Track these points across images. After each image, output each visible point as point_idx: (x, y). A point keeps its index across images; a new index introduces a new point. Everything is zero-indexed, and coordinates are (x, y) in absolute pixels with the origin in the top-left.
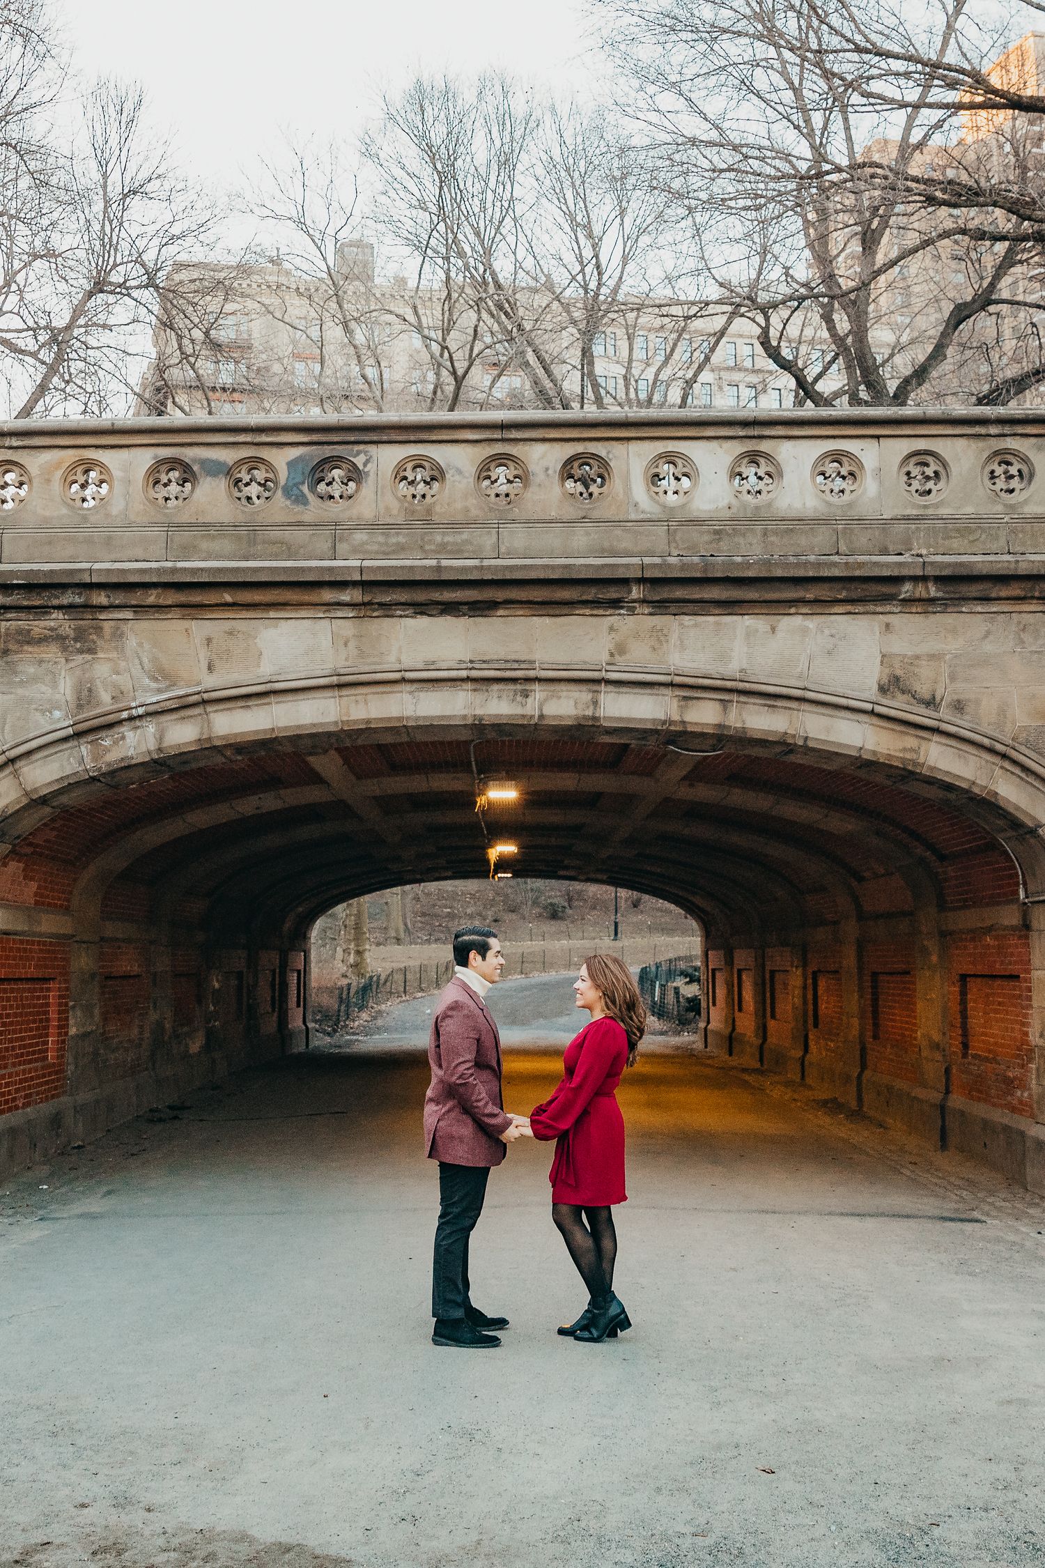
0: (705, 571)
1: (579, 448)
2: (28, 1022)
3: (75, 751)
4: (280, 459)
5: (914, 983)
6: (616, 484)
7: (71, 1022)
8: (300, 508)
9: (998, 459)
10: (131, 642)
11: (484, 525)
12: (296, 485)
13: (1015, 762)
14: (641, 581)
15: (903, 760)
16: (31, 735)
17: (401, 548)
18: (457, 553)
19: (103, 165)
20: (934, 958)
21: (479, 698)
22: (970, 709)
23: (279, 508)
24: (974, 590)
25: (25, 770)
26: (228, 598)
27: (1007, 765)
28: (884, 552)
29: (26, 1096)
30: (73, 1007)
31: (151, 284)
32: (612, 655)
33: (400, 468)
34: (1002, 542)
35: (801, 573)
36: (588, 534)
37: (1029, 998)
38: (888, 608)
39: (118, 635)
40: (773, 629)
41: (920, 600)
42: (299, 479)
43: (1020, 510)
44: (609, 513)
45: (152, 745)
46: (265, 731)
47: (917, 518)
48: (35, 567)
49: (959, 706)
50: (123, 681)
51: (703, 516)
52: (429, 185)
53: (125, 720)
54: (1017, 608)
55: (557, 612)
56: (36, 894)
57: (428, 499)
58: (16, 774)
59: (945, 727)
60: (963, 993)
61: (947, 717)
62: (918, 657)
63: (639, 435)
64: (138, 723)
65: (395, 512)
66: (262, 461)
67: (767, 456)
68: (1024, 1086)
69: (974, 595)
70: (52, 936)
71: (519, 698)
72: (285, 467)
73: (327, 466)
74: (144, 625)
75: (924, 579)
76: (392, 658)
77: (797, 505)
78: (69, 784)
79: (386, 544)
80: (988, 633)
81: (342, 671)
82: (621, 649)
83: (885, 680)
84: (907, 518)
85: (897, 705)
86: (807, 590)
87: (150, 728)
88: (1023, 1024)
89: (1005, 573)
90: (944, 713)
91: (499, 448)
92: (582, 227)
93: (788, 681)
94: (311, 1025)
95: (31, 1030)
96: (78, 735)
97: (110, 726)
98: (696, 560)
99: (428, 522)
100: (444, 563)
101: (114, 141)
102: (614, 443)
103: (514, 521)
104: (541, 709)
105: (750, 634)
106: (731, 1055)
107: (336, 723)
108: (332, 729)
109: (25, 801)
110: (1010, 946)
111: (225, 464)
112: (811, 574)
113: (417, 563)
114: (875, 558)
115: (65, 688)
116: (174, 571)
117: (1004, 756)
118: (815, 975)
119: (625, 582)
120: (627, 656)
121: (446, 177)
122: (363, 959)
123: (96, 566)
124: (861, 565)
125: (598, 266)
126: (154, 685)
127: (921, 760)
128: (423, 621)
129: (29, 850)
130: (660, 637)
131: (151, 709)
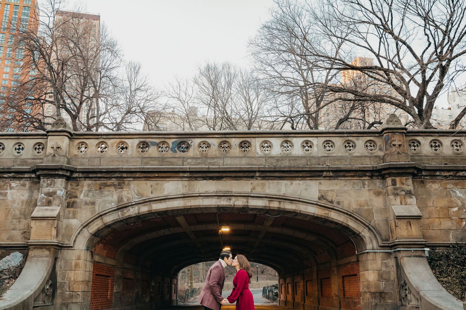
0: (275, 169)
1: (244, 139)
2: (103, 287)
3: (117, 214)
4: (170, 142)
5: (331, 280)
6: (253, 148)
7: (114, 288)
8: (175, 154)
9: (347, 142)
10: (132, 186)
11: (220, 158)
12: (174, 148)
13: (353, 217)
14: (259, 171)
15: (325, 216)
16: (106, 209)
17: (199, 164)
18: (213, 164)
19: (130, 82)
20: (336, 272)
21: (218, 200)
22: (341, 204)
23: (170, 154)
24: (341, 174)
25: (104, 218)
26: (157, 175)
27: (351, 218)
28: (319, 164)
29: (102, 307)
30: (115, 285)
31: (142, 112)
32: (252, 190)
33: (200, 144)
34: (348, 162)
35: (298, 169)
36: (246, 160)
37: (360, 280)
38: (320, 179)
39: (129, 184)
40: (292, 184)
41: (328, 176)
42: (175, 146)
43: (353, 155)
44: (251, 155)
45: (137, 212)
46: (165, 208)
47: (327, 156)
48: (109, 167)
49: (338, 203)
50: (130, 196)
51: (274, 156)
52: (210, 90)
53: (130, 205)
54: (352, 179)
55: (238, 179)
56: (106, 254)
57: (206, 152)
58: (102, 219)
59: (335, 208)
60: (343, 281)
61: (335, 206)
62: (328, 191)
63: (258, 136)
64: (133, 206)
65: (198, 155)
66: (166, 142)
67: (290, 142)
68: (359, 303)
69: (341, 175)
70: (110, 265)
71: (228, 201)
72: (171, 144)
73: (182, 143)
74: (135, 182)
75: (329, 171)
76: (197, 191)
77: (297, 153)
78: (116, 222)
79: (196, 162)
80: (345, 185)
81: (185, 194)
82: (254, 188)
83: (320, 196)
84: (325, 157)
85: (323, 203)
86: (300, 174)
87: (136, 208)
88: (358, 287)
89: (349, 169)
90: (335, 204)
91: (224, 139)
92: (248, 100)
93: (296, 196)
94: (178, 299)
95: (104, 289)
96: (118, 209)
97: (126, 207)
98: (272, 166)
99: (206, 157)
100: (210, 167)
101: (133, 77)
102: (252, 138)
103: (227, 157)
104: (234, 203)
105: (286, 185)
106: (286, 306)
107: (183, 206)
108: (182, 208)
109: (104, 226)
110: (354, 267)
111: (156, 143)
112: (301, 170)
113: (204, 167)
114: (316, 166)
115: (115, 198)
116: (143, 168)
117: (350, 215)
118: (306, 282)
119: (255, 172)
120: (255, 190)
121: (215, 87)
122: (192, 285)
123: (124, 167)
124: (313, 168)
125: (252, 110)
126: (138, 197)
127: (329, 216)
128: (205, 181)
129: (105, 241)
130: (264, 185)
131: (137, 203)
